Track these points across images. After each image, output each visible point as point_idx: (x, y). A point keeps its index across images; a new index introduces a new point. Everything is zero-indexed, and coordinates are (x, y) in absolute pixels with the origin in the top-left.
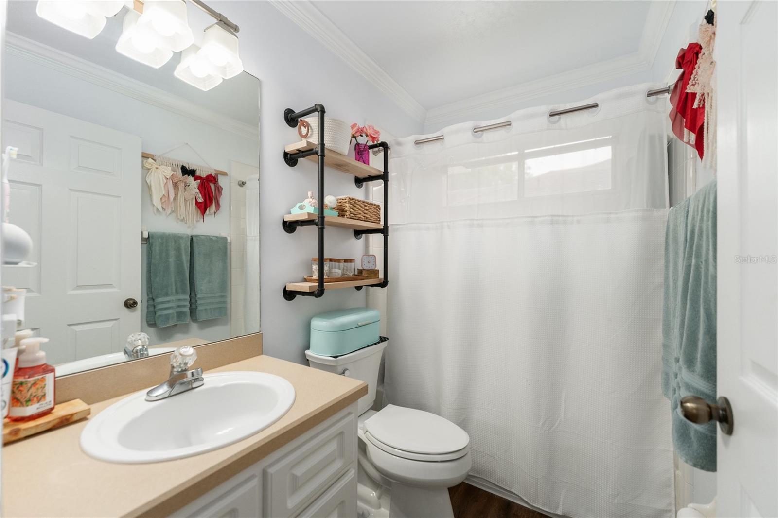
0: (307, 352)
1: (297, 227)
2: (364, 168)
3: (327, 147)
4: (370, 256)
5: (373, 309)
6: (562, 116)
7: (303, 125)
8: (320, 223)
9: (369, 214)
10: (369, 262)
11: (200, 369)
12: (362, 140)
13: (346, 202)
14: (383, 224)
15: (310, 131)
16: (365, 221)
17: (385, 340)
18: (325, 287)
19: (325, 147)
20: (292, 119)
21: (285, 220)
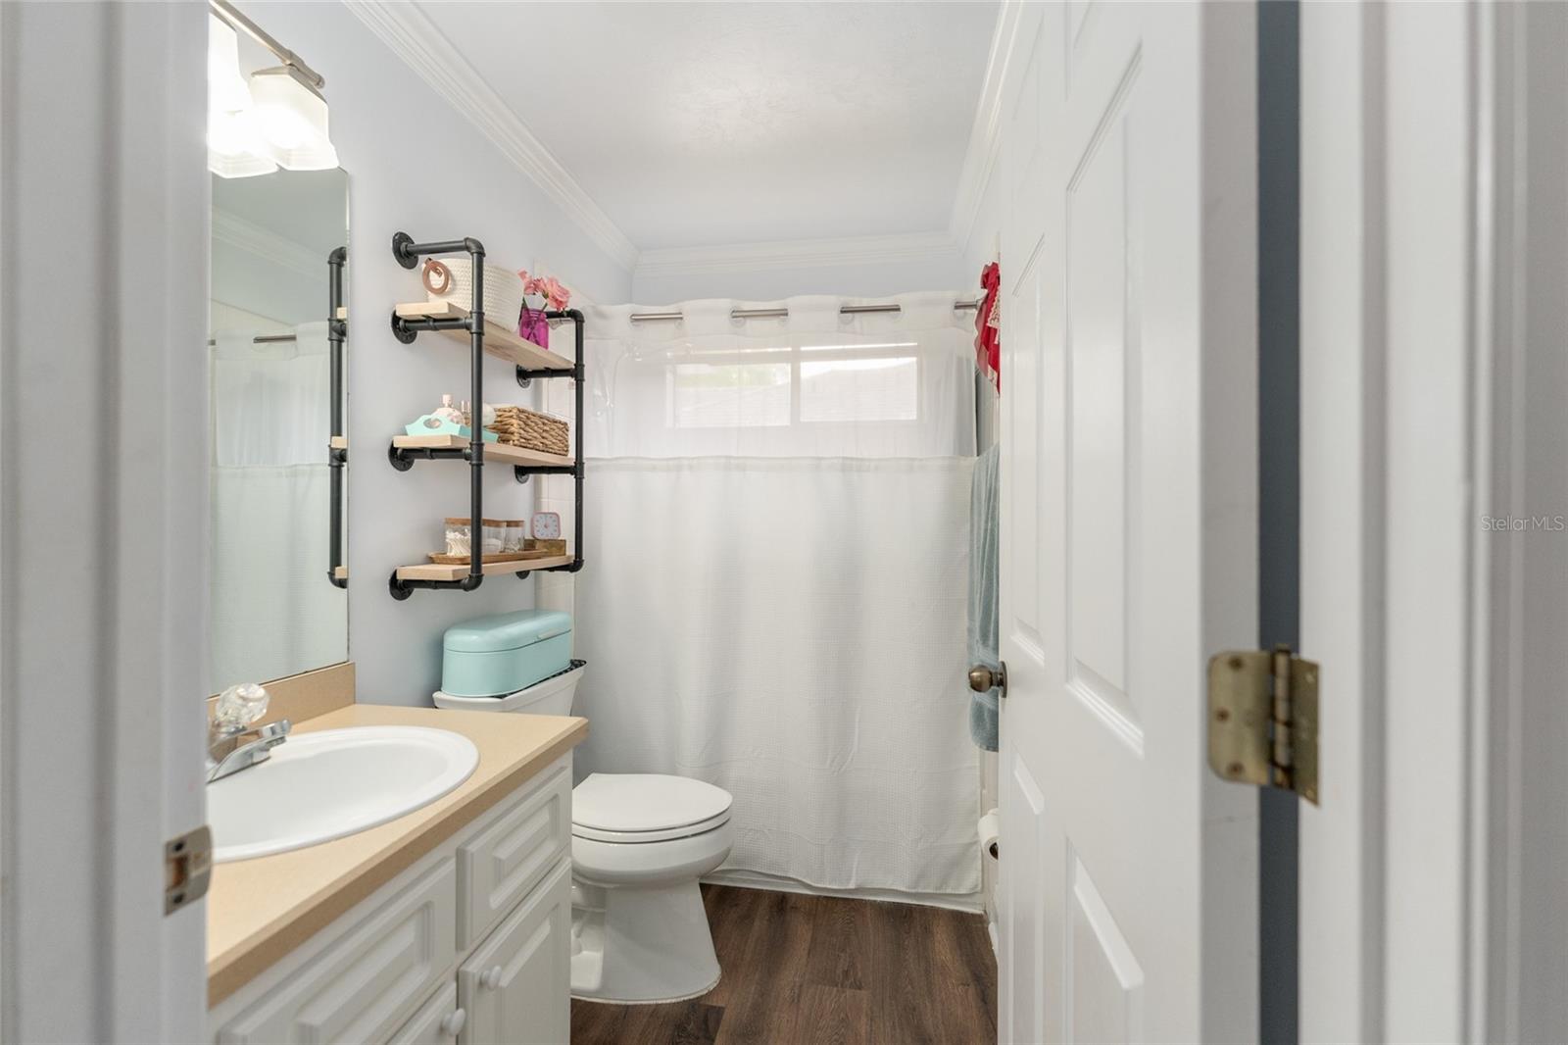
0: (436, 695)
1: (416, 460)
2: (539, 353)
3: (489, 320)
4: (549, 516)
5: (549, 611)
6: (857, 315)
7: (436, 270)
8: (474, 455)
9: (552, 439)
10: (546, 526)
11: (285, 721)
12: (537, 302)
13: (511, 417)
14: (574, 457)
15: (450, 282)
16: (543, 451)
17: (581, 665)
18: (483, 572)
19: (485, 317)
20: (406, 252)
21: (395, 446)
